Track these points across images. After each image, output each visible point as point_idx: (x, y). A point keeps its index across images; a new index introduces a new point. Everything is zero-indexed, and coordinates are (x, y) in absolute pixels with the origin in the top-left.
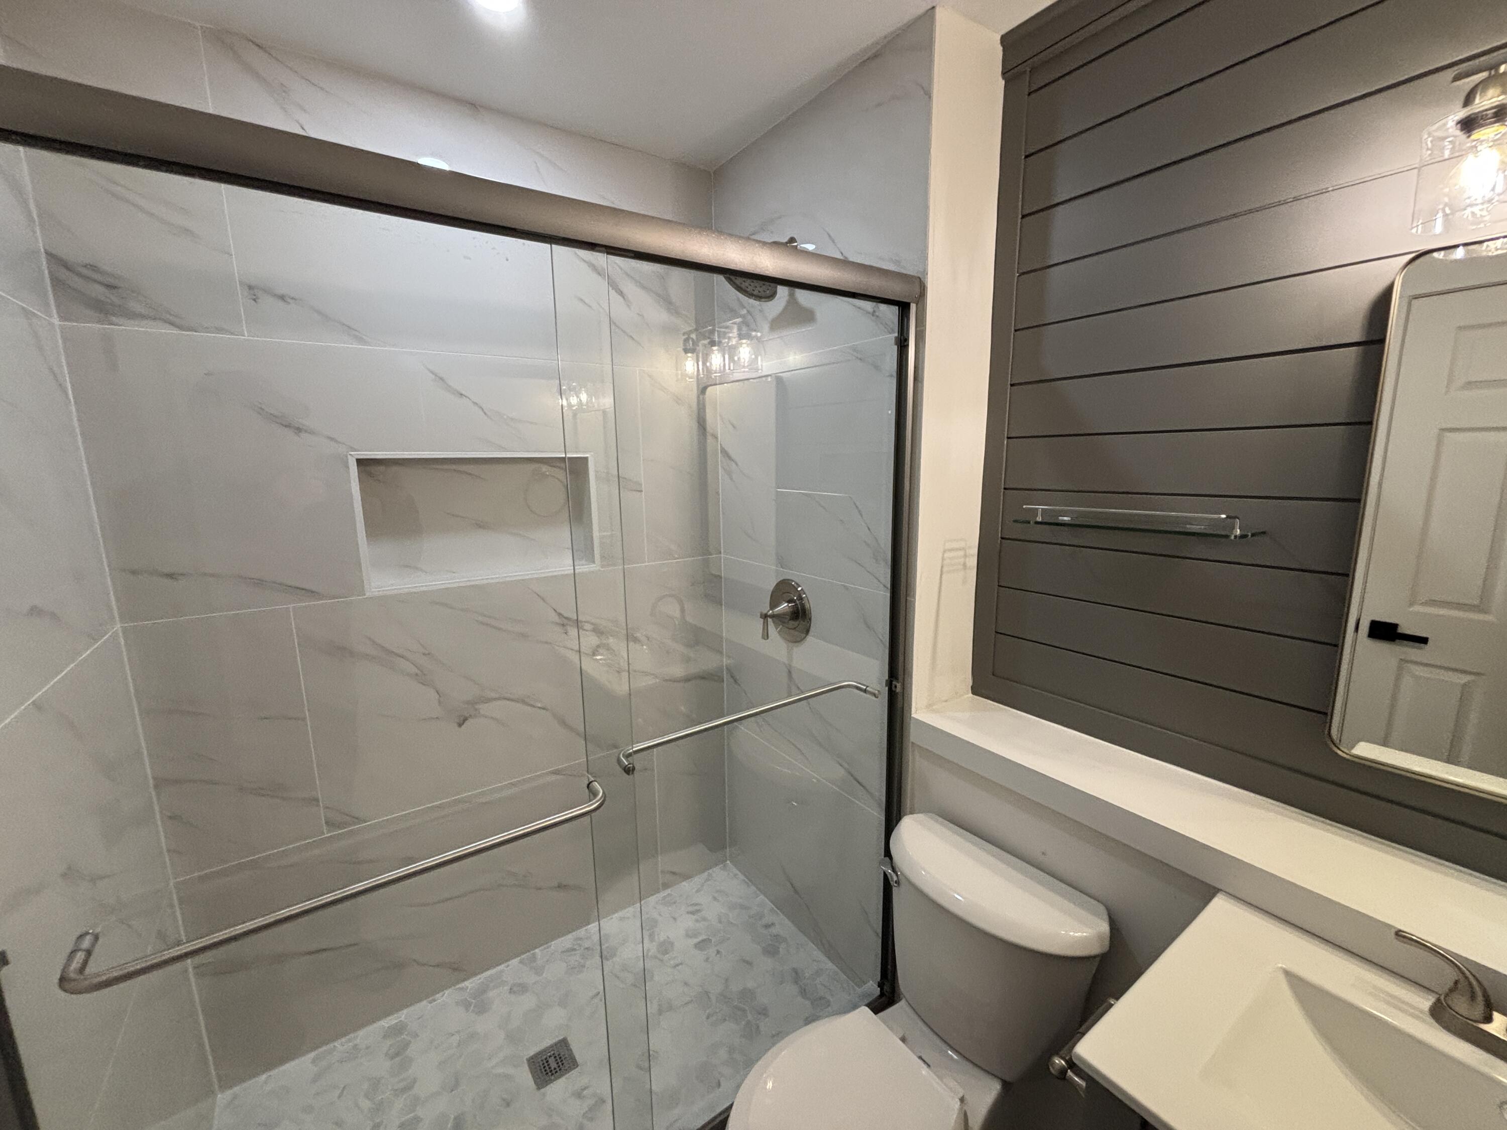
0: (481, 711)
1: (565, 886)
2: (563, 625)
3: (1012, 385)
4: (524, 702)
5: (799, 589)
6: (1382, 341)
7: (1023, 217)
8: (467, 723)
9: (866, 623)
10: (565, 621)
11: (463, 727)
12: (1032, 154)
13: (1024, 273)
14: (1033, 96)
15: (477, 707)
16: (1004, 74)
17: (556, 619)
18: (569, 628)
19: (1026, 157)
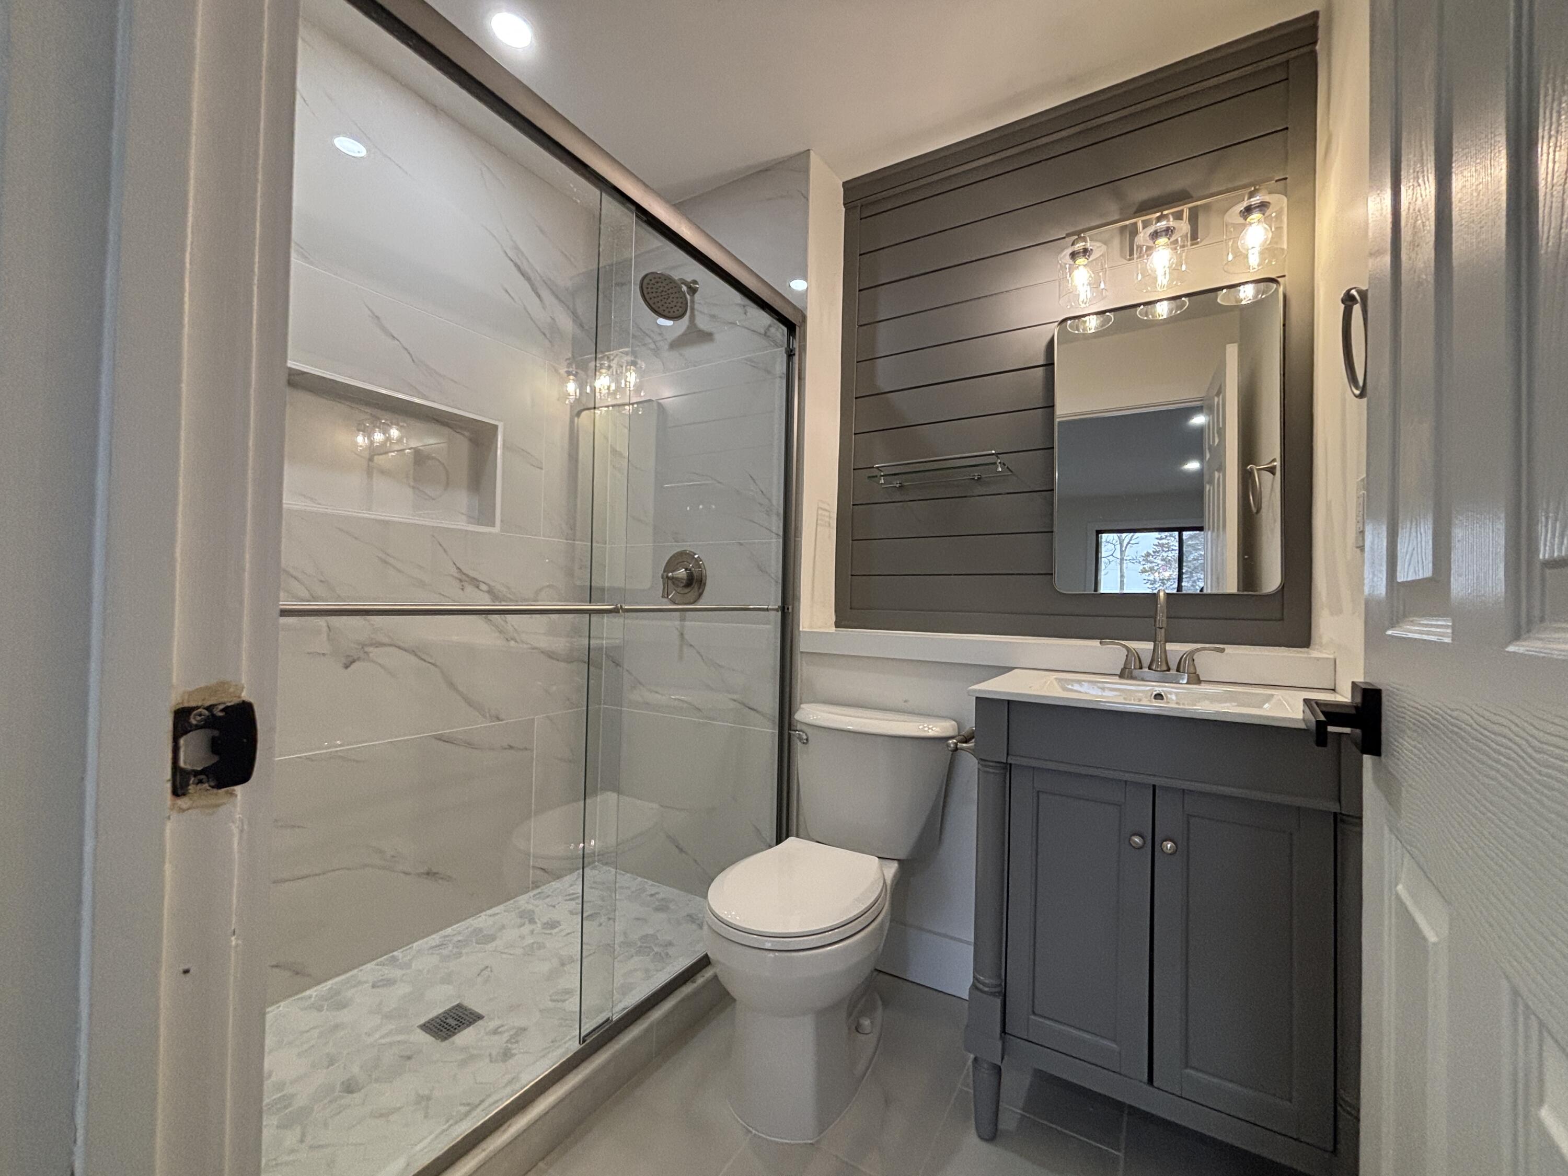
0: (371, 655)
1: (435, 873)
2: (461, 581)
3: (856, 398)
4: (414, 653)
5: (696, 556)
6: (1053, 364)
7: (860, 291)
8: (354, 666)
9: (759, 567)
10: (464, 577)
11: (349, 669)
12: (864, 254)
13: (861, 326)
14: (863, 221)
15: (366, 649)
16: (845, 204)
17: (454, 571)
18: (466, 584)
19: (860, 255)
